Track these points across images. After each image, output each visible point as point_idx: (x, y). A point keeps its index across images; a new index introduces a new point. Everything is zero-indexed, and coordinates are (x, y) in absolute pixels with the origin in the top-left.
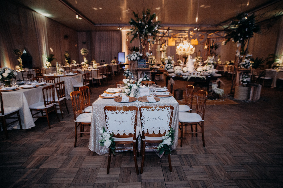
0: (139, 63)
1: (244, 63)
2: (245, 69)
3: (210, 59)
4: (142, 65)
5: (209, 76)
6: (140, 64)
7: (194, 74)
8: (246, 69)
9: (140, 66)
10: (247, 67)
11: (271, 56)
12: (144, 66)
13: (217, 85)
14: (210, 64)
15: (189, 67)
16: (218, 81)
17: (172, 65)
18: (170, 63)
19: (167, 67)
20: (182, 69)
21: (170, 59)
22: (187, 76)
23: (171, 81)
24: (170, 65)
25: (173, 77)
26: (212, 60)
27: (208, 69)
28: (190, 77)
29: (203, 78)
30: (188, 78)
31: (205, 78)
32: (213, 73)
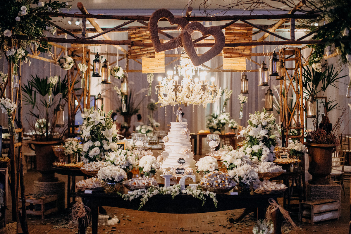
3: (255, 122)
7: (174, 182)
13: (272, 225)
14: (258, 144)
15: (170, 155)
16: (273, 210)
17: (106, 147)
18: (99, 136)
19: (88, 151)
20: (138, 159)
21: (96, 124)
22: (139, 190)
23: (79, 207)
24: (98, 143)
25: (86, 192)
26: (263, 127)
27: (237, 162)
28: (153, 193)
29: (208, 197)
30: (141, 197)
31: (212, 199)
32: (248, 179)
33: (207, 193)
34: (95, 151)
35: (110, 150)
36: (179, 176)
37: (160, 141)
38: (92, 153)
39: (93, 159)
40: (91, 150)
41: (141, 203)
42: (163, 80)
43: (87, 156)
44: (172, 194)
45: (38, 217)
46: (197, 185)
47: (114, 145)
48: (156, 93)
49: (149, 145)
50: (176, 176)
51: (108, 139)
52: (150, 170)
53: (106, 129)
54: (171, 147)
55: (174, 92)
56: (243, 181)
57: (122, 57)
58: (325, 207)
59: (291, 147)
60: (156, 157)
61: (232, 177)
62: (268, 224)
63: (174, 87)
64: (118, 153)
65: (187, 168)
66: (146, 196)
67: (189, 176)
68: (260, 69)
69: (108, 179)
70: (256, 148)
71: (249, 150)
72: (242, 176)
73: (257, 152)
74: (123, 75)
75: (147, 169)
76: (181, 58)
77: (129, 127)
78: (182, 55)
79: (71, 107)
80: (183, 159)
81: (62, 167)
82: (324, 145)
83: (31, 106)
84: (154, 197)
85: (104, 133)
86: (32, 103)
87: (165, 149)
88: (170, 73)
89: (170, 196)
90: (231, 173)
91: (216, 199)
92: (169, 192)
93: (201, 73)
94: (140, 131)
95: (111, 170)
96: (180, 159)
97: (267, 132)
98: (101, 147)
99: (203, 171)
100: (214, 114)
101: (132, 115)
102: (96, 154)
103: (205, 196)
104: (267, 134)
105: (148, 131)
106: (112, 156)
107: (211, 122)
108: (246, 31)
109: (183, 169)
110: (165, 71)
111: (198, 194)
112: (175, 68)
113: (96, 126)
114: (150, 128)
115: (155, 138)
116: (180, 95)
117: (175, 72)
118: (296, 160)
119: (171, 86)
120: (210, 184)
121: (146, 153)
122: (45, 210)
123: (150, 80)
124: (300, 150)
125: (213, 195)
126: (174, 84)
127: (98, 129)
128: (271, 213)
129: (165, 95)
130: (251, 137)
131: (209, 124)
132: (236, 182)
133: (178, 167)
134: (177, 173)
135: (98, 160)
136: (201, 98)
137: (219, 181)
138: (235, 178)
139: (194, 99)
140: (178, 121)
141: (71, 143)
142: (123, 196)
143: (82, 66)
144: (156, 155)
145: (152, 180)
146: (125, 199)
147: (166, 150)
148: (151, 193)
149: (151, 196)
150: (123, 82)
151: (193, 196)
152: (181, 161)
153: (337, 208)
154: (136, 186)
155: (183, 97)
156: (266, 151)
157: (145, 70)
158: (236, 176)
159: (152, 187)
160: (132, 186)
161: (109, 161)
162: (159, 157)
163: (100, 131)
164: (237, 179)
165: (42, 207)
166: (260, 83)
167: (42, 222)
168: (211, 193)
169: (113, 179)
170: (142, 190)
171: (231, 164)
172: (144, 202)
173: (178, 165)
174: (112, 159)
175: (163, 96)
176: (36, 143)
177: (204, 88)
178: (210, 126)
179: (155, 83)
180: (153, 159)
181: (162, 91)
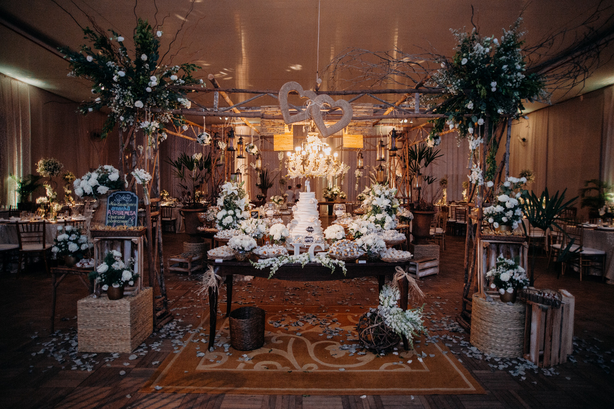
0: (110, 207)
1: (499, 209)
2: (504, 232)
3: (378, 192)
4: (122, 213)
5: (361, 258)
6: (113, 209)
7: (304, 250)
8: (508, 233)
9: (112, 217)
10: (509, 224)
11: (590, 185)
12: (127, 218)
13: (398, 291)
14: (380, 213)
15: (299, 223)
16: (400, 278)
17: (238, 215)
18: (232, 206)
19: (222, 220)
20: (269, 228)
21: (229, 194)
22: (270, 258)
23: (210, 276)
24: (231, 212)
25: (217, 261)
26: (386, 197)
27: (363, 231)
28: (283, 262)
29: (337, 266)
30: (271, 266)
31: (342, 268)
32: (376, 248)
33: (336, 261)
34: (229, 220)
35: (243, 219)
36: (309, 244)
37: (289, 207)
38: (225, 222)
39: (227, 227)
40: (225, 218)
41: (271, 272)
42: (292, 155)
43: (221, 224)
44: (302, 263)
45: (186, 274)
46: (326, 253)
47: (247, 214)
48: (286, 167)
49: (280, 211)
50: (306, 244)
51: (240, 207)
52: (280, 238)
53: (239, 198)
54: (300, 216)
55: (302, 166)
56: (370, 250)
57: (257, 139)
58: (428, 265)
59: (400, 214)
60: (286, 225)
61: (360, 246)
62: (394, 290)
63: (301, 161)
64: (249, 221)
65: (315, 235)
66: (276, 265)
67: (318, 244)
68: (378, 146)
69: (238, 248)
70: (379, 217)
71: (372, 218)
72: (370, 245)
73: (380, 220)
74: (257, 152)
75: (277, 237)
76: (308, 135)
77: (266, 197)
78: (309, 133)
79: (214, 180)
80: (311, 228)
81: (204, 231)
82: (426, 212)
83: (180, 179)
84: (284, 266)
85: (237, 202)
86: (181, 177)
87: (294, 218)
88: (298, 149)
89: (299, 265)
90: (359, 242)
91: (345, 267)
92: (298, 261)
93: (326, 149)
94: (273, 200)
95: (242, 239)
96: (309, 228)
97: (389, 201)
98: (234, 215)
99: (331, 239)
100: (328, 188)
101: (268, 188)
102: (229, 222)
103: (334, 264)
104: (390, 204)
105: (280, 200)
106: (244, 224)
107: (326, 193)
108: (367, 110)
109: (312, 237)
110: (294, 147)
111: (327, 263)
112: (302, 144)
113: (229, 196)
114: (281, 198)
115: (285, 206)
116: (307, 168)
117: (303, 149)
118: (405, 225)
119: (299, 160)
120: (339, 253)
121: (276, 221)
122: (192, 267)
123: (281, 157)
124: (408, 216)
125: (343, 263)
126: (302, 158)
127: (231, 198)
128: (398, 281)
129: (294, 169)
130: (375, 206)
131: (325, 195)
132: (364, 250)
133: (307, 235)
134: (306, 242)
135: (231, 228)
136: (326, 171)
137: (348, 250)
138: (363, 246)
139: (319, 172)
140: (306, 191)
141: (213, 211)
142: (254, 264)
143: (221, 144)
144: (285, 223)
145: (282, 249)
146: (256, 267)
147: (296, 218)
148: (281, 262)
149: (281, 264)
150: (257, 159)
151: (323, 265)
152: (309, 229)
153: (437, 265)
154: (266, 255)
155: (309, 170)
156: (389, 219)
157: (276, 148)
158: (364, 244)
159: (283, 256)
160: (263, 255)
161: (241, 229)
162: (288, 225)
163: (233, 200)
164: (365, 247)
165: (189, 264)
166: (378, 158)
167: (188, 278)
168: (341, 262)
169: (243, 248)
170: (272, 259)
171: (358, 232)
172: (274, 272)
173: (307, 234)
174: (243, 227)
175: (292, 170)
176: (185, 210)
177: (328, 162)
178: (326, 196)
179: (286, 158)
180: (283, 227)
181: (291, 165)
